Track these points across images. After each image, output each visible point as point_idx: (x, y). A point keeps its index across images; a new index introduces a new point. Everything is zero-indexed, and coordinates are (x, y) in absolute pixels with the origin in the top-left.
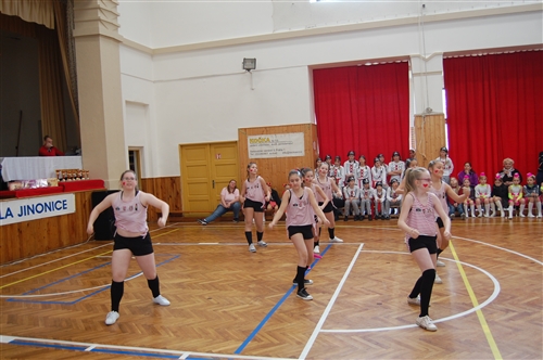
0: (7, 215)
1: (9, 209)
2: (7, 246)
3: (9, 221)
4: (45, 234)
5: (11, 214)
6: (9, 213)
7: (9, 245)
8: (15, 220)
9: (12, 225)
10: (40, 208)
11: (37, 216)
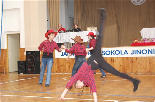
0: (125, 53)
1: (126, 51)
2: (124, 66)
3: (126, 55)
4: (148, 64)
5: (127, 53)
6: (126, 52)
7: (125, 66)
8: (129, 55)
9: (127, 58)
10: (144, 52)
11: (142, 55)
